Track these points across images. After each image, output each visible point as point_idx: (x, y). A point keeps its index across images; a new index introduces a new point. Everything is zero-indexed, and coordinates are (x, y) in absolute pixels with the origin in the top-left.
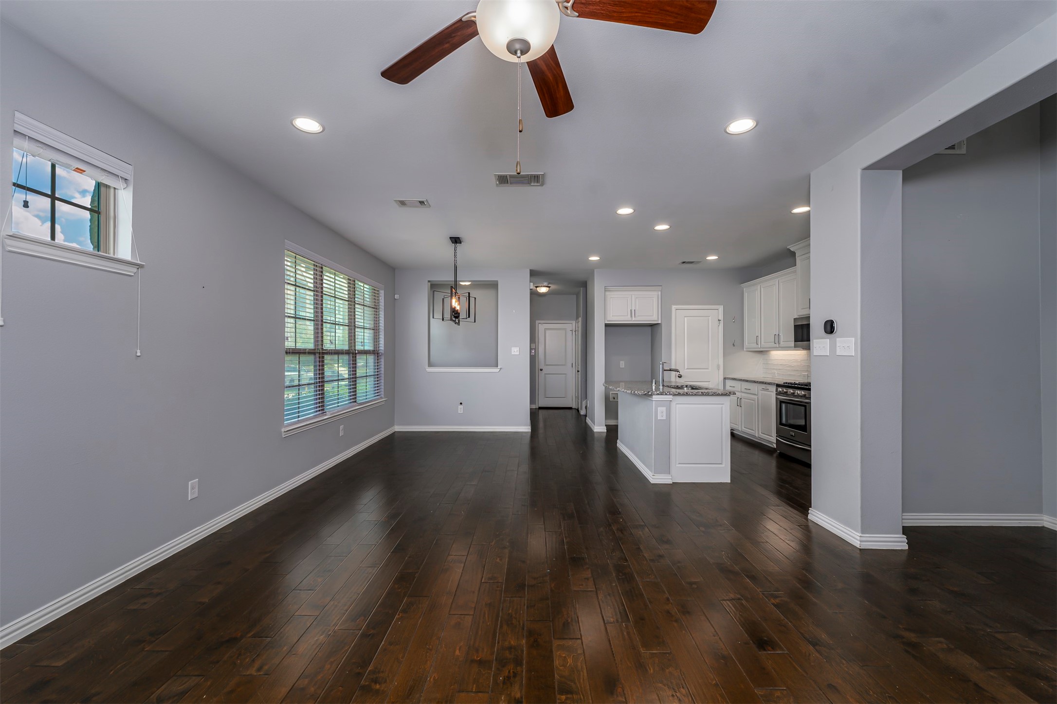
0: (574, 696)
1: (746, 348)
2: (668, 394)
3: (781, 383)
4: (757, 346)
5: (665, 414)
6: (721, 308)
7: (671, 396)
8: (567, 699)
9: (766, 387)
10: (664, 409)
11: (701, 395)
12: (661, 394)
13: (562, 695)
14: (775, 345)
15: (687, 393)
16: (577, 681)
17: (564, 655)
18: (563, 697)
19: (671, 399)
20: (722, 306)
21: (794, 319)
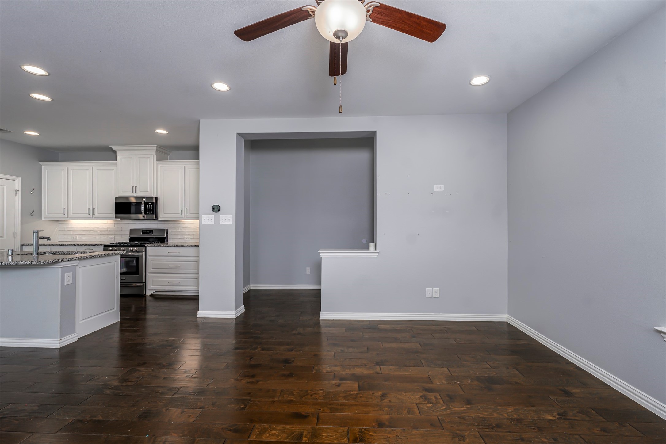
0: (304, 433)
1: (44, 218)
2: (77, 259)
3: (109, 243)
4: (63, 216)
5: (71, 278)
6: (18, 181)
7: (78, 261)
8: (306, 437)
9: (89, 248)
10: (71, 274)
11: (103, 257)
12: (71, 260)
13: (303, 439)
14: (89, 216)
15: (93, 256)
16: (293, 431)
17: (268, 435)
18: (304, 439)
19: (77, 264)
20: (20, 178)
21: (115, 198)
